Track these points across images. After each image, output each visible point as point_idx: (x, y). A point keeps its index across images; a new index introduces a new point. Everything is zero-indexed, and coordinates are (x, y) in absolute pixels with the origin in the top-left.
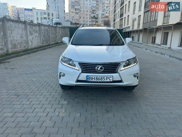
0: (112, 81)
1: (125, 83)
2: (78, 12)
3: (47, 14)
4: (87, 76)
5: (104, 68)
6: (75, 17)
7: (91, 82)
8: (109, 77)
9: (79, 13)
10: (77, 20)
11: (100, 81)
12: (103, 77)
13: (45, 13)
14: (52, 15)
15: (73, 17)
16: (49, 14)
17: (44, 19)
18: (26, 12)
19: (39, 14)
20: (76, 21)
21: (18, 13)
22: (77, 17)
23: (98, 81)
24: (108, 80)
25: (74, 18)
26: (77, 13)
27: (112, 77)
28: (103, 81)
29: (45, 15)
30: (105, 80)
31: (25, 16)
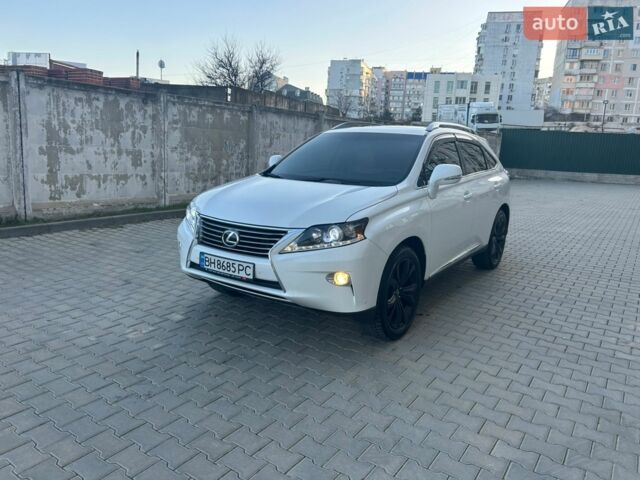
0: (251, 277)
1: (289, 294)
2: (593, 71)
3: (469, 86)
4: (202, 254)
5: (240, 238)
6: (576, 92)
7: (208, 271)
8: (245, 265)
9: (595, 74)
10: (582, 103)
11: (226, 271)
12: (231, 262)
13: (462, 84)
14: (488, 87)
15: (568, 92)
16: (476, 86)
17: (456, 103)
18: (411, 84)
19: (443, 86)
20: (577, 105)
21: (387, 87)
22: (583, 92)
23: (221, 270)
24: (242, 274)
25: (570, 97)
26: (587, 77)
27: (251, 266)
28: (231, 273)
29: (462, 90)
30: (236, 274)
31: (404, 96)
